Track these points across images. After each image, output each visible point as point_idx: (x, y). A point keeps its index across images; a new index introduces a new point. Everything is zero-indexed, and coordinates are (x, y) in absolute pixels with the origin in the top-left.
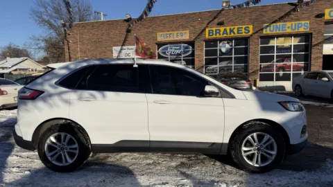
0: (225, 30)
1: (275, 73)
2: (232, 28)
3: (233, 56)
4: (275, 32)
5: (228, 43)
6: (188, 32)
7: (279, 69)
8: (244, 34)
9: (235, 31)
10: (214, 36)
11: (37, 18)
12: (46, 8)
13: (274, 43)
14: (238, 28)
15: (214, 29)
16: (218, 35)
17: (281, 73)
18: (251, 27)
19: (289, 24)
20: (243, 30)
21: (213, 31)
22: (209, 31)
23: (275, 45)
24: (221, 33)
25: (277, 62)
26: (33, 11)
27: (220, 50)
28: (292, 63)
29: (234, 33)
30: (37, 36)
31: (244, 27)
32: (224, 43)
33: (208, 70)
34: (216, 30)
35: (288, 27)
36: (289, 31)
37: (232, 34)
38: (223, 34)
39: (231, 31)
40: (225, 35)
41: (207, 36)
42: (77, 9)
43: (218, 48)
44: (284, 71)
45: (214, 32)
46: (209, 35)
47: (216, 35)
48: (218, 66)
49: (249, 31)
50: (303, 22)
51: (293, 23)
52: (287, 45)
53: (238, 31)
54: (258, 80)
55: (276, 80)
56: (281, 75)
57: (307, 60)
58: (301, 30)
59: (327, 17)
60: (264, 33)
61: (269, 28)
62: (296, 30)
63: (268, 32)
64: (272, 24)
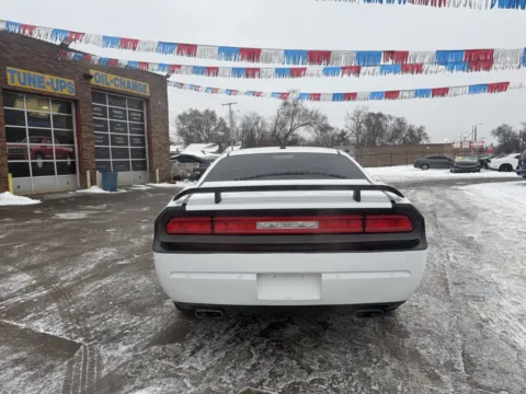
1: (30, 161)
4: (27, 86)
7: (37, 153)
13: (24, 106)
17: (40, 161)
19: (48, 78)
23: (26, 111)
25: (31, 141)
28: (54, 145)
35: (48, 83)
36: (49, 89)
44: (43, 158)
50: (67, 81)
51: (55, 78)
52: (43, 113)
54: (10, 175)
55: (34, 175)
56: (40, 165)
57: (72, 142)
58: (66, 92)
59: (93, 81)
60: (9, 82)
61: (16, 76)
62: (59, 92)
63: (17, 84)
64: (22, 71)
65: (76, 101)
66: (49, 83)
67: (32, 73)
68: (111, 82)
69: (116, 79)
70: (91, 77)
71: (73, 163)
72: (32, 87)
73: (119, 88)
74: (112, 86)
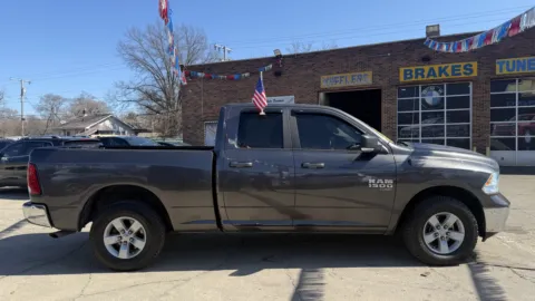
0: (432, 69)
1: (517, 137)
2: (443, 66)
3: (445, 110)
4: (515, 72)
5: (437, 90)
6: (370, 73)
7: (523, 130)
8: (463, 76)
9: (449, 71)
10: (414, 79)
11: (127, 56)
12: (140, 41)
13: (514, 89)
14: (453, 67)
15: (413, 69)
16: (420, 78)
17: (528, 137)
18: (475, 65)
20: (462, 70)
21: (411, 71)
22: (405, 71)
23: (517, 93)
24: (426, 74)
25: (520, 119)
26: (122, 46)
27: (423, 101)
29: (447, 75)
30: (127, 82)
31: (463, 64)
32: (429, 90)
33: (404, 132)
34: (417, 70)
37: (444, 76)
38: (429, 75)
39: (442, 71)
40: (431, 78)
41: (402, 79)
42: (183, 42)
43: (420, 98)
44: (532, 134)
45: (414, 74)
46: (405, 78)
47: (416, 77)
48: (420, 125)
49: (472, 71)
53: (453, 70)
54: (488, 149)
55: (519, 149)
56: (528, 141)
60: (498, 72)
61: (504, 66)
63: (505, 72)
64: (511, 60)
67: (521, 59)
72: (521, 71)
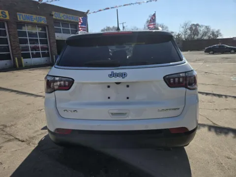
1: (30, 52)
4: (26, 20)
7: (33, 49)
13: (26, 29)
17: (34, 52)
18: (7, 12)
19: (34, 16)
25: (30, 44)
28: (40, 45)
36: (35, 21)
44: (36, 51)
49: (6, 17)
50: (43, 17)
52: (34, 31)
54: (22, 58)
55: (32, 58)
56: (35, 54)
57: (47, 44)
58: (42, 22)
59: (54, 17)
60: (19, 19)
61: (21, 16)
62: (40, 22)
63: (22, 20)
64: (23, 14)
65: (47, 26)
66: (35, 18)
68: (62, 16)
69: (64, 15)
70: (53, 15)
71: (48, 53)
73: (66, 19)
74: (63, 19)
